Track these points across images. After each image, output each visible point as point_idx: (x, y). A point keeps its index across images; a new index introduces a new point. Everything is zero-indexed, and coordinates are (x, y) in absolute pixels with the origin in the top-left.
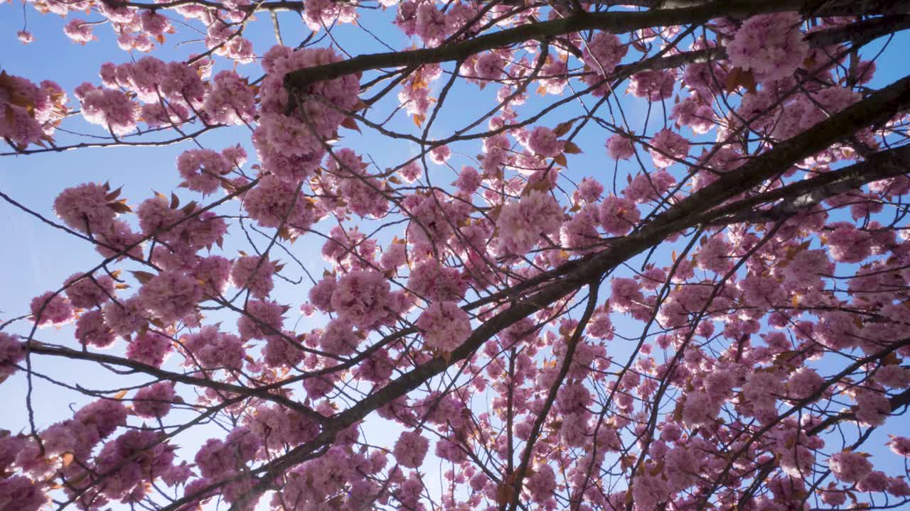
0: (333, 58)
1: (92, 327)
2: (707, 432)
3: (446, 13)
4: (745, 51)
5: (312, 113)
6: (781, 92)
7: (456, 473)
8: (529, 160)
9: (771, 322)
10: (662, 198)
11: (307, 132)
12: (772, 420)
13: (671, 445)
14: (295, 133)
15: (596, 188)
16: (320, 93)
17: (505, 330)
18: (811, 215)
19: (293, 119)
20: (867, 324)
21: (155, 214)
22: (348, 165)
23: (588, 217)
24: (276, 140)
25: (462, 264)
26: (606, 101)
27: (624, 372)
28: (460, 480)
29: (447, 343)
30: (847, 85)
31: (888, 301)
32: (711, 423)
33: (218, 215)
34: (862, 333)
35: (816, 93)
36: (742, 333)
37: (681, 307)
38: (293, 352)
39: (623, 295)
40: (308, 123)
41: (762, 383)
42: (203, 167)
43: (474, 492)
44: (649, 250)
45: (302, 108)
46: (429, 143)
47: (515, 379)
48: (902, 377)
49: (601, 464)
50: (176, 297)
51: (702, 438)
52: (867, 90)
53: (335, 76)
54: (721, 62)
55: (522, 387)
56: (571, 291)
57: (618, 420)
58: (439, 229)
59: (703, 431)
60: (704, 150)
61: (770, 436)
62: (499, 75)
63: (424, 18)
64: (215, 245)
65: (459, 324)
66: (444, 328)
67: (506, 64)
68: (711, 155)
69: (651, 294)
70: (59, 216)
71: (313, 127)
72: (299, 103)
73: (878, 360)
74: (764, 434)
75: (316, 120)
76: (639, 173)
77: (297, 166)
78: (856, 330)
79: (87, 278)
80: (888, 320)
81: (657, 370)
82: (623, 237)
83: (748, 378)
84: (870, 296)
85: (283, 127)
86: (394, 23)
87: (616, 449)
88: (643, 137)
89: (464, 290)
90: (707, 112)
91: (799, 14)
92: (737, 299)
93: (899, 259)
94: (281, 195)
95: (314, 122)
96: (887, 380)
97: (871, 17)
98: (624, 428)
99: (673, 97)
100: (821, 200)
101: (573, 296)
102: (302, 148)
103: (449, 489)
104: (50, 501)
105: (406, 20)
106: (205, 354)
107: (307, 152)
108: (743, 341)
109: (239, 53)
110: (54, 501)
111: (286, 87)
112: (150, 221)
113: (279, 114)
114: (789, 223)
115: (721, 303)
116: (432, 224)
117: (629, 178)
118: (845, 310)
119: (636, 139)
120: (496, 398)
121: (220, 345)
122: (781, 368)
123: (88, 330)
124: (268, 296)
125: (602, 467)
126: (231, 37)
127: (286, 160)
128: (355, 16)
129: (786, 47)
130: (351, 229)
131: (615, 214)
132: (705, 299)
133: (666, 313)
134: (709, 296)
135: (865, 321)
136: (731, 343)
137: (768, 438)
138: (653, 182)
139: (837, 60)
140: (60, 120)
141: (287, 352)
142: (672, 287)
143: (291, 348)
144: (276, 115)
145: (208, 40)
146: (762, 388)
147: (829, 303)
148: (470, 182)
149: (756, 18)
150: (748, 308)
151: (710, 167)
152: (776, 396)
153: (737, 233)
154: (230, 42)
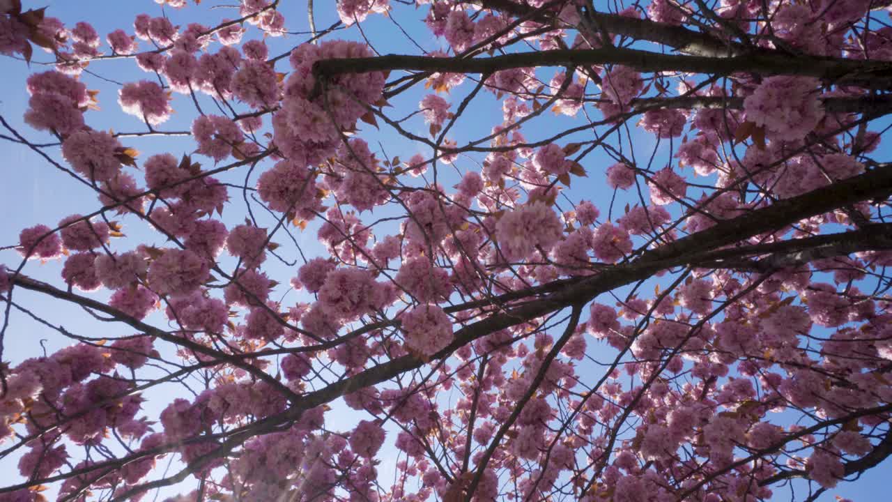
0: (363, 53)
1: (81, 269)
2: (661, 466)
3: (476, 21)
4: (761, 107)
5: (335, 103)
6: (788, 149)
7: (410, 464)
8: (533, 176)
9: (740, 369)
10: (656, 233)
11: (327, 121)
12: (727, 465)
13: (624, 472)
14: (315, 120)
15: (592, 211)
16: (346, 84)
17: (483, 337)
18: (797, 273)
19: (316, 106)
20: (834, 388)
21: (163, 170)
22: (358, 155)
23: (581, 239)
24: (296, 123)
25: (452, 266)
26: (616, 131)
27: (589, 395)
28: (412, 472)
29: (427, 347)
30: (852, 154)
31: (858, 368)
32: (667, 458)
33: (222, 181)
34: (828, 395)
35: (822, 157)
36: (710, 374)
37: (656, 341)
38: (273, 326)
39: (602, 321)
40: (329, 111)
41: (723, 427)
42: (217, 132)
43: (424, 486)
44: (636, 283)
45: (326, 96)
46: (442, 149)
47: (482, 384)
48: (859, 444)
49: (554, 481)
50: (183, 273)
51: (655, 471)
52: (871, 162)
53: (362, 71)
54: (735, 111)
55: (489, 392)
56: (554, 310)
57: (576, 440)
58: (435, 230)
59: (657, 463)
60: (704, 194)
61: (722, 480)
62: (516, 88)
63: (454, 24)
64: (215, 211)
65: (442, 330)
66: (427, 331)
67: (525, 78)
68: (710, 200)
69: (630, 324)
70: (65, 159)
71: (333, 116)
72: (324, 92)
73: (840, 425)
74: (717, 477)
75: (338, 110)
76: (637, 205)
77: (311, 151)
78: (823, 392)
79: (83, 221)
80: (855, 387)
81: (621, 397)
82: (613, 264)
83: (711, 420)
84: (841, 361)
85: (304, 111)
86: (425, 21)
87: (571, 468)
88: (647, 171)
89: (450, 292)
90: (711, 156)
91: (820, 80)
92: (712, 342)
93: (875, 329)
94: (294, 181)
95: (335, 112)
96: (845, 445)
97: (886, 92)
98: (581, 449)
99: (682, 138)
100: (809, 260)
101: (555, 315)
102: (319, 135)
103: (400, 480)
104: (12, 434)
105: (437, 20)
106: (188, 315)
107: (323, 140)
108: (710, 382)
109: (271, 25)
110: (17, 435)
111: (313, 73)
112: (155, 176)
113: (303, 98)
114: (774, 277)
115: (696, 343)
116: (429, 225)
117: (627, 208)
118: (814, 370)
119: (639, 171)
120: (462, 400)
121: (204, 308)
122: (744, 416)
123: (76, 271)
124: (259, 268)
125: (555, 484)
126: (264, 9)
127: (302, 145)
128: (387, 7)
129: (802, 111)
130: (348, 213)
131: (608, 242)
132: (681, 338)
133: (642, 344)
134: (685, 335)
135: (833, 384)
136: (697, 382)
137: (719, 481)
138: (650, 216)
139: (845, 128)
140: (88, 62)
141: (267, 326)
142: (652, 321)
143: (273, 321)
144: (299, 98)
145: (243, 7)
146: (723, 433)
147: (799, 360)
148: (471, 186)
149: (778, 78)
150: (721, 352)
151: (707, 212)
152: (734, 442)
153: (720, 277)
154: (264, 14)
